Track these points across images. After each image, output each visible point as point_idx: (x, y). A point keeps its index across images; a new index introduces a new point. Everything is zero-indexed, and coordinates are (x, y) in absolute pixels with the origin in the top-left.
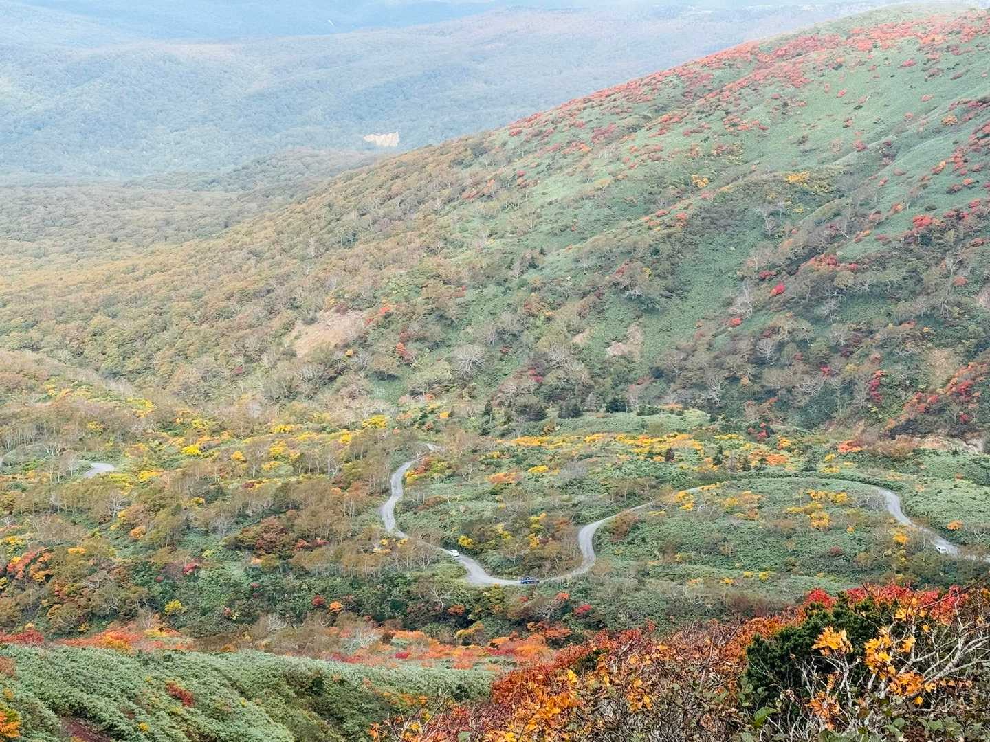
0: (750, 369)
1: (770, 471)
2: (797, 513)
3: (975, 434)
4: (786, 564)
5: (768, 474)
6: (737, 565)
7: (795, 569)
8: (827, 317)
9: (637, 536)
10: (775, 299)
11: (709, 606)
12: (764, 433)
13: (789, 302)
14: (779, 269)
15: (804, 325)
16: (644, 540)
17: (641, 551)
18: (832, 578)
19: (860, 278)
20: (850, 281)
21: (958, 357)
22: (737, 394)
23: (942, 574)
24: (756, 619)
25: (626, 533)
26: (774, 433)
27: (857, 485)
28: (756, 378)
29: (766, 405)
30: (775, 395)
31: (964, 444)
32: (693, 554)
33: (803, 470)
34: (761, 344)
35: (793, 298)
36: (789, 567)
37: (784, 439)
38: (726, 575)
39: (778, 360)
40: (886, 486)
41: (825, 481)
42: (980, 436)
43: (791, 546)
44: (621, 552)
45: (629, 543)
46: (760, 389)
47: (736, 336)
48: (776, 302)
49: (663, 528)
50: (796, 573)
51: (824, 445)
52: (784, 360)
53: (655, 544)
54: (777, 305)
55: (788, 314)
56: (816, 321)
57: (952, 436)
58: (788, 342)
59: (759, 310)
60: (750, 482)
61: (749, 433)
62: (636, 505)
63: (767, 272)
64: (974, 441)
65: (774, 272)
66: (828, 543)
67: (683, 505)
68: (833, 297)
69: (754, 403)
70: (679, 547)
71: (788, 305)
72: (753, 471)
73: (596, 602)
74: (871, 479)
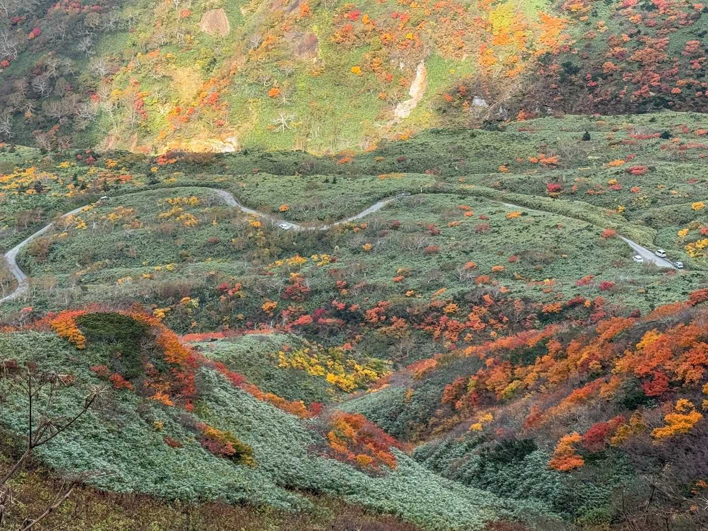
0: (31, 104)
1: (126, 188)
2: (169, 218)
3: (229, 134)
4: (181, 256)
5: (125, 191)
6: (144, 263)
7: (189, 259)
8: (85, 52)
9: (56, 255)
10: (36, 40)
11: (147, 296)
12: (91, 158)
13: (48, 43)
14: (28, 14)
15: (68, 62)
16: (63, 257)
17: (65, 266)
18: (220, 260)
19: (104, 17)
20: (97, 21)
21: (197, 74)
22: (24, 126)
23: (294, 244)
24: (184, 299)
25: (47, 255)
26: (99, 157)
27: (199, 190)
28: (37, 110)
29: (52, 132)
30: (57, 122)
31: (222, 143)
32: (107, 261)
33: (150, 184)
34: (36, 81)
35: (51, 39)
36: (184, 258)
37: (110, 160)
38: (143, 272)
39: (52, 93)
40: (215, 186)
41: (173, 189)
42: (233, 135)
43: (180, 242)
44: (49, 269)
45: (52, 261)
46: (43, 119)
47: (9, 76)
48: (36, 44)
49: (73, 245)
50: (191, 261)
51: (144, 161)
52: (57, 93)
53: (74, 259)
54: (38, 46)
55: (50, 53)
56: (76, 56)
57: (211, 138)
58: (58, 78)
59: (22, 52)
60: (117, 199)
61: (78, 160)
62: (36, 231)
63: (17, 18)
64: (229, 140)
65: (24, 18)
66: (205, 236)
67: (77, 225)
68: (86, 36)
69: (40, 131)
70: (94, 258)
71: (47, 45)
72: (112, 190)
73: (56, 309)
74: (203, 182)
